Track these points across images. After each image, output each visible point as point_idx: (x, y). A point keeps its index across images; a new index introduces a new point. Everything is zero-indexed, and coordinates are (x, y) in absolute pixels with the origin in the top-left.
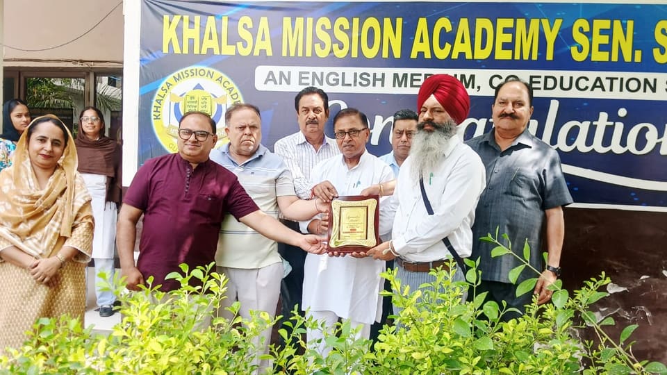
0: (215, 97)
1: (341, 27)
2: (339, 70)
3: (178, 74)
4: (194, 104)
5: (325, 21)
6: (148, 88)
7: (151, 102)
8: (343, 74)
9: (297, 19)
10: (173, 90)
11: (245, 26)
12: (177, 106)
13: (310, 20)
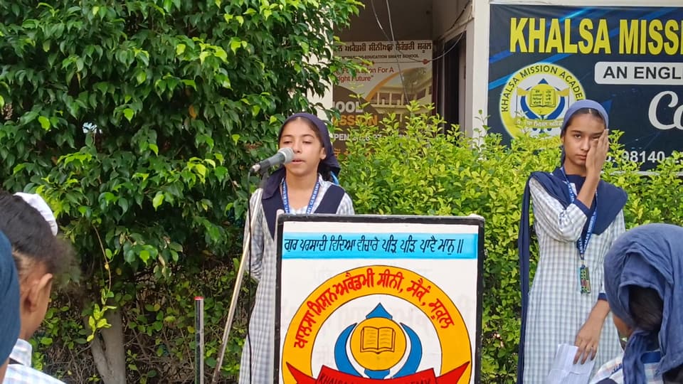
0: (558, 90)
1: (671, 29)
2: (670, 65)
3: (525, 71)
4: (539, 97)
5: (656, 23)
6: (496, 84)
7: (500, 96)
8: (674, 69)
9: (632, 21)
10: (519, 85)
11: (586, 27)
12: (523, 99)
13: (644, 22)
